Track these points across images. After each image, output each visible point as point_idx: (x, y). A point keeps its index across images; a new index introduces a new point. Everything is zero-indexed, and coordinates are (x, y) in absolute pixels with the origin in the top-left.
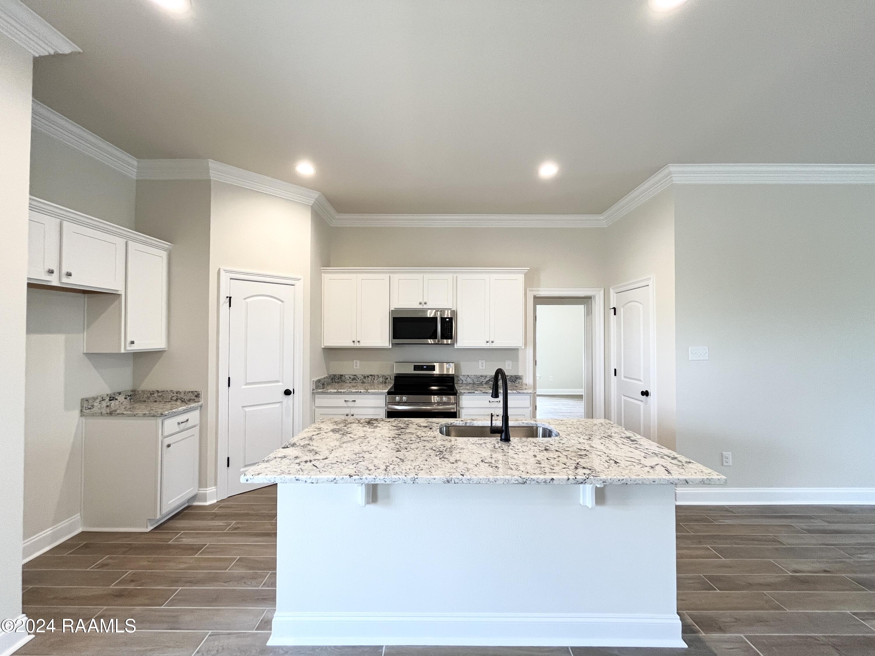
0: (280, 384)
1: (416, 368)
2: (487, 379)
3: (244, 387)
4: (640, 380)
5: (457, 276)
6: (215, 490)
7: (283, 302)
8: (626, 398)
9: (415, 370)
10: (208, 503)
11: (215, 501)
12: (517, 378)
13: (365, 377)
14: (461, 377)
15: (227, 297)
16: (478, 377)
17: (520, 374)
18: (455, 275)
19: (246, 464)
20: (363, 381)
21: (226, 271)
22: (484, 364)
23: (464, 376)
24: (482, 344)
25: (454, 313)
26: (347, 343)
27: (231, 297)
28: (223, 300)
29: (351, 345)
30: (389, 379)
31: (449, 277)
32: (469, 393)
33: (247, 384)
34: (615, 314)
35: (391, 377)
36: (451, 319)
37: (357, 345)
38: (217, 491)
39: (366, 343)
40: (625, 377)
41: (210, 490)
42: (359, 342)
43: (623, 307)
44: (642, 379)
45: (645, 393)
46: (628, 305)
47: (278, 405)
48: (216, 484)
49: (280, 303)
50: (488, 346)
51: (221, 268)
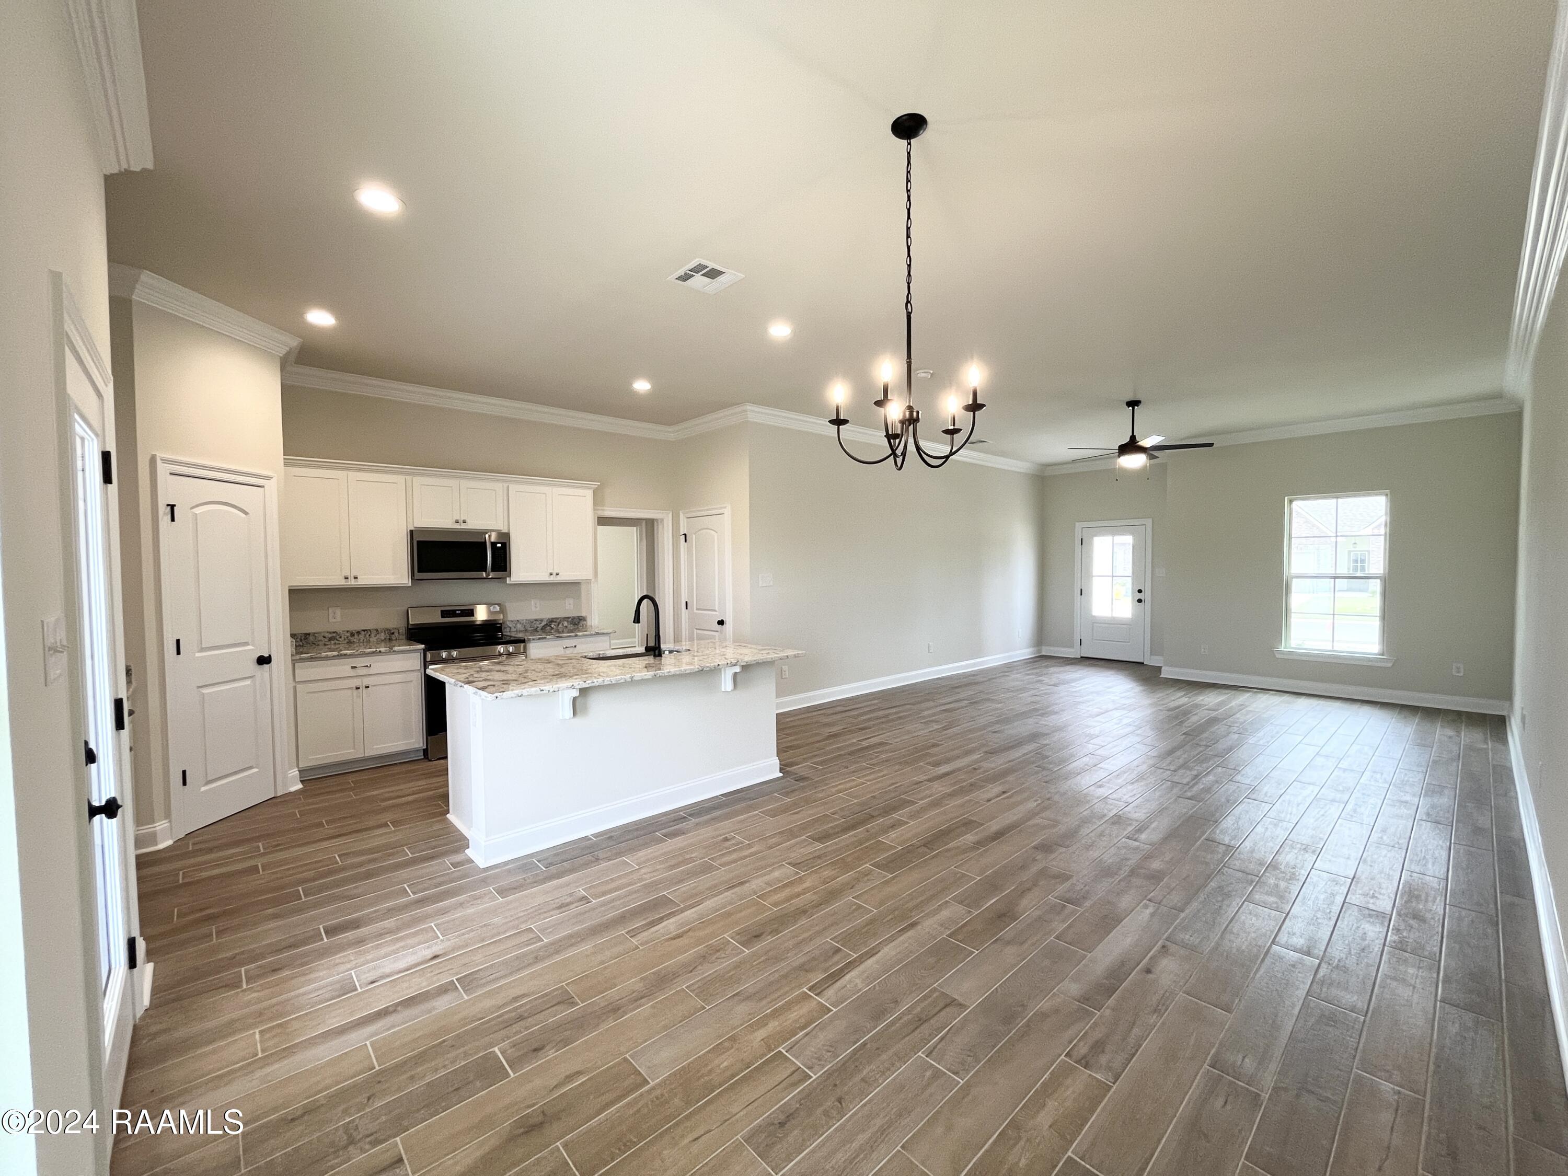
0: (250, 647)
1: (445, 614)
2: (543, 624)
3: (198, 655)
4: (715, 611)
5: (508, 487)
6: (168, 824)
7: (246, 513)
8: (699, 632)
9: (443, 617)
10: (161, 846)
11: (170, 842)
12: (580, 620)
13: (352, 635)
14: (508, 623)
15: (168, 505)
16: (531, 622)
17: (583, 614)
18: (506, 485)
19: (210, 778)
20: (350, 640)
21: (164, 461)
22: (538, 605)
23: (512, 621)
24: (543, 577)
25: (507, 535)
26: (334, 580)
27: (175, 505)
28: (163, 512)
29: (341, 582)
30: (396, 634)
31: (499, 487)
32: (539, 639)
33: (202, 650)
34: (686, 541)
35: (401, 631)
36: (504, 545)
37: (352, 583)
38: (171, 826)
39: (367, 579)
40: (697, 609)
41: (161, 826)
42: (356, 578)
43: (695, 534)
44: (717, 609)
45: (721, 623)
46: (702, 532)
47: (248, 682)
48: (168, 815)
49: (244, 515)
50: (553, 579)
51: (158, 455)
